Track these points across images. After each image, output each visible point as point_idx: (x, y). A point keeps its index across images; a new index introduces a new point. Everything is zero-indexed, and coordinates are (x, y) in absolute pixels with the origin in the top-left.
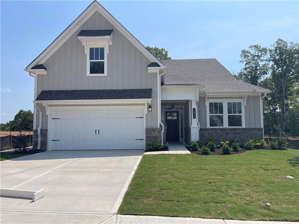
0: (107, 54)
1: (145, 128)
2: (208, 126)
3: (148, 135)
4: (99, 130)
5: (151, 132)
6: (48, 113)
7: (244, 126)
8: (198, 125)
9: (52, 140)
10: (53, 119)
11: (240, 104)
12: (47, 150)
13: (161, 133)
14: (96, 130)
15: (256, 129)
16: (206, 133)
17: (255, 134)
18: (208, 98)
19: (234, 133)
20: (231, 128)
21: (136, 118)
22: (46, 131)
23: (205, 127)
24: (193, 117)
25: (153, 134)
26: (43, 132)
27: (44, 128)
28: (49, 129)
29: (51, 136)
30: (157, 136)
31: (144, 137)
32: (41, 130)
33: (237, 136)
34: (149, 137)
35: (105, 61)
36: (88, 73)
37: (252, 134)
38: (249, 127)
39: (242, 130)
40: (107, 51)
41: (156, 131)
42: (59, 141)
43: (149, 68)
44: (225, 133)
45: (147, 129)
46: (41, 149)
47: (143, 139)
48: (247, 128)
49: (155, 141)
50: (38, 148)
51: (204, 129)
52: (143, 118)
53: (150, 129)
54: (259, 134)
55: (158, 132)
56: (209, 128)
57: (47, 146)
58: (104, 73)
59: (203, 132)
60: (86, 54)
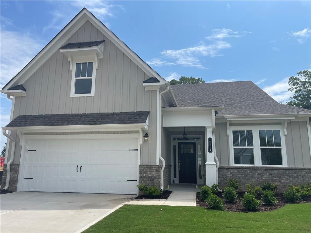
0: (96, 69)
1: (139, 164)
2: (232, 164)
3: (142, 175)
4: (81, 166)
5: (146, 171)
6: (22, 143)
7: (285, 164)
8: (215, 161)
9: (25, 178)
10: (28, 151)
11: (277, 133)
12: (16, 191)
13: (160, 172)
14: (78, 166)
15: (305, 169)
16: (229, 173)
17: (303, 177)
18: (231, 125)
19: (271, 175)
20: (265, 167)
21: (129, 150)
22: (17, 166)
23: (228, 166)
24: (209, 150)
25: (149, 173)
26: (13, 167)
27: (16, 163)
28: (21, 163)
29: (23, 173)
30: (155, 175)
31: (137, 176)
32: (11, 165)
33: (276, 179)
34: (144, 177)
35: (94, 78)
36: (72, 94)
37: (299, 176)
38: (293, 167)
39: (282, 171)
40: (95, 66)
41: (153, 170)
42: (32, 179)
43: (145, 84)
44: (257, 175)
45: (141, 167)
46: (9, 190)
47: (136, 181)
48: (291, 167)
49: (152, 183)
50: (6, 188)
51: (226, 168)
52: (137, 150)
53: (145, 166)
54: (309, 177)
55: (156, 171)
56: (233, 167)
57: (16, 185)
58: (91, 93)
59: (225, 172)
60: (72, 71)
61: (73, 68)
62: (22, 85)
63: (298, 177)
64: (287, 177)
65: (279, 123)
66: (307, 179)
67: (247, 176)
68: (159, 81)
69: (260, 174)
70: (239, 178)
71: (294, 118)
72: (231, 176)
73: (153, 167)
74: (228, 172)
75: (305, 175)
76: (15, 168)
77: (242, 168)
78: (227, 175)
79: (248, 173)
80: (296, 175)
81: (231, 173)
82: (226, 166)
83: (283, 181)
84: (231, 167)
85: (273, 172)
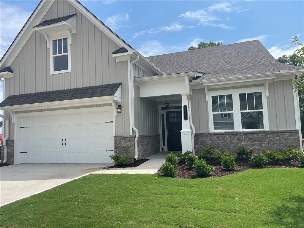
0: (71, 45)
1: (114, 135)
2: (212, 130)
3: (116, 145)
4: (65, 140)
5: (120, 141)
6: (14, 121)
7: (267, 128)
9: (21, 152)
10: (21, 127)
12: (13, 164)
13: (134, 141)
15: (288, 132)
16: (208, 140)
17: (286, 140)
18: (209, 90)
19: (251, 139)
20: (246, 132)
21: (106, 122)
24: (185, 117)
25: (123, 144)
27: (11, 139)
31: (113, 147)
32: (7, 141)
34: (119, 147)
35: (69, 53)
36: (52, 71)
37: (282, 140)
38: (275, 130)
39: (263, 134)
40: (69, 42)
41: (127, 140)
42: (26, 152)
43: (114, 55)
44: (236, 140)
45: (115, 137)
46: (8, 163)
47: (113, 151)
48: (272, 130)
49: (126, 153)
50: (4, 162)
51: (205, 134)
52: (112, 122)
53: (119, 137)
54: (293, 140)
55: (130, 141)
56: (212, 133)
57: (13, 159)
58: (67, 69)
59: (204, 139)
60: (49, 49)
61: (50, 46)
62: (9, 67)
63: (279, 140)
64: (268, 141)
65: (261, 85)
66: (291, 142)
67: (226, 142)
68: (127, 51)
69: (239, 139)
70: (218, 143)
71: (275, 78)
72: (210, 142)
73: (126, 138)
74: (207, 138)
75: (288, 138)
76: (10, 143)
77: (221, 134)
78: (206, 142)
79: (227, 139)
80: (277, 138)
81: (210, 140)
82: (205, 132)
83: (263, 145)
84: (210, 133)
85: (253, 136)
